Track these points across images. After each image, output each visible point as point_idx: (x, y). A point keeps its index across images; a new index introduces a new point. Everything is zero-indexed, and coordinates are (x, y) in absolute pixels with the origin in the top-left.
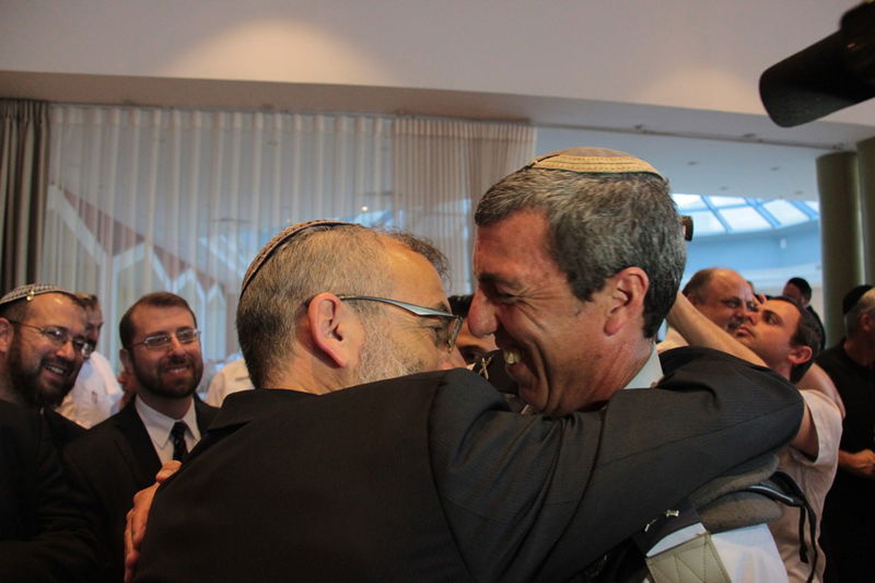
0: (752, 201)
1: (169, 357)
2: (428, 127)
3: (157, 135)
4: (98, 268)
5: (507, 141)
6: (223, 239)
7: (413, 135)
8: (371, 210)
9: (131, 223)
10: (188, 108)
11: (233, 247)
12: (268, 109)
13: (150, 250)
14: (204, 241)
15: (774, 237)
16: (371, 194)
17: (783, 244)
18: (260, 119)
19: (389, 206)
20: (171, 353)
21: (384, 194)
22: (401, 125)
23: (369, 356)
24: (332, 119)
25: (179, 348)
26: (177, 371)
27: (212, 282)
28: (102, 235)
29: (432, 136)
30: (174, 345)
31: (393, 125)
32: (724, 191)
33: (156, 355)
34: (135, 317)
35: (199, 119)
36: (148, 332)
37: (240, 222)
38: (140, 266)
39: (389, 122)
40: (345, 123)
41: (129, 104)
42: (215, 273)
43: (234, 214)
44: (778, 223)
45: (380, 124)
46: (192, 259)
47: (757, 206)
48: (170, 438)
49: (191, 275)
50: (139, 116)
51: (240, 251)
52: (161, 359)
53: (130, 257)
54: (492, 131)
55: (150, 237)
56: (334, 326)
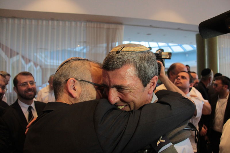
0: (179, 44)
1: (27, 89)
2: (95, 25)
3: (22, 26)
4: (6, 62)
5: (116, 29)
6: (41, 53)
7: (91, 27)
8: (80, 46)
9: (15, 49)
10: (30, 19)
11: (43, 56)
12: (52, 19)
13: (21, 57)
14: (35, 54)
15: (185, 54)
16: (80, 42)
17: (187, 55)
18: (50, 22)
19: (85, 45)
20: (28, 88)
21: (84, 42)
22: (88, 24)
23: (82, 96)
24: (70, 22)
25: (30, 86)
26: (30, 93)
27: (38, 65)
28: (7, 52)
29: (96, 27)
30: (29, 86)
31: (86, 24)
32: (172, 42)
33: (24, 88)
34: (18, 78)
35: (34, 22)
36: (22, 82)
37: (45, 49)
38: (18, 61)
39: (85, 23)
40: (73, 24)
41: (14, 18)
42: (38, 63)
43: (43, 47)
44: (186, 50)
45: (83, 24)
46: (32, 59)
47: (181, 46)
48: (28, 110)
49: (32, 63)
50: (16, 21)
51: (45, 56)
52: (25, 89)
53: (15, 59)
54: (112, 26)
55: (20, 53)
56: (74, 87)
